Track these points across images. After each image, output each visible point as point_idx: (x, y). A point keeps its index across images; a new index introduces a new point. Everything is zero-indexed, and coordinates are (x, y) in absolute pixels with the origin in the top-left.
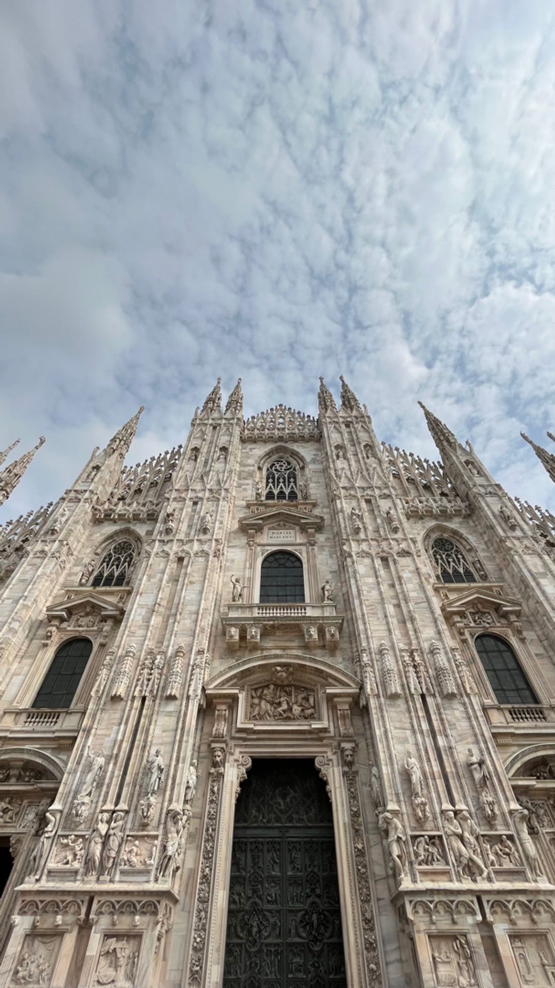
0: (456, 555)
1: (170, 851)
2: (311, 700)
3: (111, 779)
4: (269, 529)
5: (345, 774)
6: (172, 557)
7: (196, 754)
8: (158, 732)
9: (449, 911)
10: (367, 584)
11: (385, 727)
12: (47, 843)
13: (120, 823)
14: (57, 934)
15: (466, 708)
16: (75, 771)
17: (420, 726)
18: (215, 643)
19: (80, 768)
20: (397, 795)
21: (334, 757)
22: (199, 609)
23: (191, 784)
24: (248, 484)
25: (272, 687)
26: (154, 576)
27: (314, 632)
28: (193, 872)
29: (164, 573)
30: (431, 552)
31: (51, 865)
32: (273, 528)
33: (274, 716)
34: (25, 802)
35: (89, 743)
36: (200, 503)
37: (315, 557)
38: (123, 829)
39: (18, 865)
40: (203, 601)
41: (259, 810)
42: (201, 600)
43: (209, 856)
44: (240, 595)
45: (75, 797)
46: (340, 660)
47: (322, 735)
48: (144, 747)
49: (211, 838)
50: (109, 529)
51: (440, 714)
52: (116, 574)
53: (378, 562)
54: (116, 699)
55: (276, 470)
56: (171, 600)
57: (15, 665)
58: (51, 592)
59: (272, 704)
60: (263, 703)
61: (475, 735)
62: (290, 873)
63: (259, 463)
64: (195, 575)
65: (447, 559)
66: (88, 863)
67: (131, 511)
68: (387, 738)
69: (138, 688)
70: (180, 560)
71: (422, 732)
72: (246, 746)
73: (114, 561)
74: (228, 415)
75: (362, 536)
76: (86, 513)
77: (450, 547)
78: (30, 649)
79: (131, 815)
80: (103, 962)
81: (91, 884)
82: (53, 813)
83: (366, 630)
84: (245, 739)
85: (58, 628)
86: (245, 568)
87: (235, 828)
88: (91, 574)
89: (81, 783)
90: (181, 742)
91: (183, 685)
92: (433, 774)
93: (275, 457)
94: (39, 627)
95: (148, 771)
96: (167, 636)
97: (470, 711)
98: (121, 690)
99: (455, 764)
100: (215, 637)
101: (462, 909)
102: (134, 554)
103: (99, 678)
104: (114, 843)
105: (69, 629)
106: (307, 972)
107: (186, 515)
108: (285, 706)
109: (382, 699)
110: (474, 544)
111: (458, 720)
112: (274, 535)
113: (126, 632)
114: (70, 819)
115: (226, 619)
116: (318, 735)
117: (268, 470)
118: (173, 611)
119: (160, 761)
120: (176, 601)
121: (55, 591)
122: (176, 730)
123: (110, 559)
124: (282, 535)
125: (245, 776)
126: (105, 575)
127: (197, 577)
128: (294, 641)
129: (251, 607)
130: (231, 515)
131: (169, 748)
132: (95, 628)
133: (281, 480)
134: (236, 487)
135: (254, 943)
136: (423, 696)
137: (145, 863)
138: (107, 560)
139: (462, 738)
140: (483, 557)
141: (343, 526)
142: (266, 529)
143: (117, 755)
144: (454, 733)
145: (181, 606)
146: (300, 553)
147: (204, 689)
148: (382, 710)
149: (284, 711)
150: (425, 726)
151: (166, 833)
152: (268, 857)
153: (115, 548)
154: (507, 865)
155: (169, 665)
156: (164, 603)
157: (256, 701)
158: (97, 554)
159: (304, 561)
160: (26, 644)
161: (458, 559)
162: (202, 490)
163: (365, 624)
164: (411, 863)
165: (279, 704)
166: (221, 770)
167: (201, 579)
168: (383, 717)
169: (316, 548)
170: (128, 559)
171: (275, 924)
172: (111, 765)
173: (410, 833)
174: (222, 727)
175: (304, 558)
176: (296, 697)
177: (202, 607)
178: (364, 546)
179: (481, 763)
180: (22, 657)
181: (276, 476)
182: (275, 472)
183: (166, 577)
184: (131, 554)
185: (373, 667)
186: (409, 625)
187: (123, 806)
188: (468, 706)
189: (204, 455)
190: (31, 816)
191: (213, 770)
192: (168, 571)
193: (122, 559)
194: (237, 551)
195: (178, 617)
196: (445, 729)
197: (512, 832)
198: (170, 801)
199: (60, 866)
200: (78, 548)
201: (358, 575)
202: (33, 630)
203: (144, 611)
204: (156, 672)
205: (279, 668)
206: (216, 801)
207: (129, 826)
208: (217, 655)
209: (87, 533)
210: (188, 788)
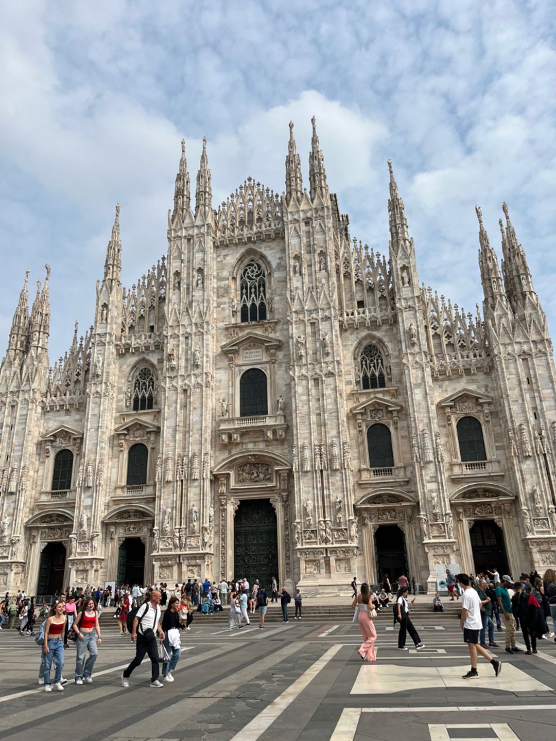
0: (377, 360)
1: (206, 541)
2: (270, 470)
3: (176, 516)
4: (244, 350)
5: (283, 505)
6: (179, 390)
7: (213, 501)
8: (192, 495)
9: (314, 554)
10: (301, 401)
11: (300, 486)
12: (157, 541)
13: (184, 532)
14: (171, 566)
15: (342, 475)
16: (159, 514)
17: (317, 485)
18: (215, 442)
19: (161, 513)
20: (301, 516)
21: (279, 498)
22: (202, 427)
23: (211, 515)
24: (225, 303)
25: (248, 465)
26: (171, 406)
27: (270, 434)
28: (218, 545)
29: (177, 403)
30: (359, 360)
31: (161, 547)
32: (246, 349)
33: (251, 480)
34: (141, 525)
35: (162, 503)
36: (190, 338)
37: (275, 373)
38: (185, 534)
39: (147, 546)
40: (203, 422)
41: (246, 519)
42: (202, 421)
43: (224, 540)
44: (227, 411)
45: (162, 525)
46: (286, 447)
47: (273, 488)
48: (187, 503)
49: (224, 533)
50: (132, 360)
51: (328, 479)
52: (147, 396)
53: (311, 383)
54: (168, 482)
55: (248, 277)
56: (185, 421)
57: (110, 463)
58: (112, 416)
59: (249, 474)
60: (244, 473)
61: (343, 488)
62: (261, 542)
63: (233, 275)
64: (196, 402)
65: (370, 364)
66: (175, 546)
67: (142, 344)
68: (300, 492)
69: (178, 476)
70: (185, 391)
71: (317, 488)
72: (236, 496)
73: (142, 386)
74: (198, 222)
75: (304, 361)
76: (113, 353)
77: (375, 352)
78: (114, 453)
79: (188, 529)
80: (189, 573)
81: (178, 552)
82: (156, 530)
83: (297, 433)
84: (236, 493)
85: (125, 440)
86: (229, 387)
87: (235, 528)
88: (130, 398)
89: (164, 519)
90: (203, 499)
91: (200, 472)
92: (318, 506)
93: (246, 261)
94: (113, 440)
95: (191, 513)
96: (187, 445)
97: (344, 477)
98: (170, 478)
99: (330, 502)
100: (215, 438)
101: (319, 553)
102: (154, 379)
103: (157, 472)
104: (183, 539)
105: (131, 439)
106: (267, 571)
107: (183, 351)
108: (255, 475)
109: (300, 473)
110: (391, 352)
111: (337, 481)
112: (248, 355)
113: (164, 445)
114: (163, 532)
115: (219, 431)
116: (272, 489)
117: (242, 278)
118: (187, 429)
119: (195, 508)
120: (188, 423)
121: (114, 415)
122: (200, 494)
123: (139, 384)
124: (253, 354)
125: (237, 508)
126: (140, 397)
127: (197, 405)
128: (260, 437)
129: (233, 420)
130: (215, 339)
131: (198, 502)
132: (146, 438)
133: (253, 290)
134: (216, 307)
135: (247, 564)
136: (321, 471)
137: (196, 545)
138: (137, 385)
139: (337, 490)
140: (393, 363)
141: (291, 352)
142: (241, 350)
143: (176, 507)
144: (333, 488)
145: (191, 426)
146: (265, 370)
147: (211, 472)
148: (299, 479)
149: (255, 477)
150: (319, 485)
151: (203, 535)
152: (252, 537)
153: (140, 374)
154: (342, 538)
155: (191, 462)
156: (181, 424)
157: (241, 472)
158: (129, 381)
159: (268, 377)
160: (111, 451)
161: (378, 363)
162: (190, 324)
163: (297, 430)
164: (302, 540)
165: (253, 473)
166: (225, 507)
167: (200, 405)
168: (299, 482)
169: (276, 365)
170: (151, 383)
171: (254, 559)
172: (174, 512)
173: (303, 529)
174: (223, 489)
175: (268, 373)
176: (262, 469)
177: (203, 425)
178: (304, 371)
179: (340, 502)
180: (112, 458)
181: (249, 284)
182: (248, 280)
183: (178, 406)
184: (152, 379)
185: (298, 456)
186: (323, 429)
187: (183, 526)
188: (344, 474)
189: (185, 281)
190: (146, 530)
191: (221, 508)
192: (179, 401)
193: (147, 383)
194: (222, 371)
195: (191, 433)
196: (329, 487)
197: (347, 527)
198: (203, 523)
199: (164, 547)
200: (116, 380)
201: (297, 395)
202: (111, 442)
203: (171, 431)
204: (185, 467)
205: (250, 457)
206: (225, 519)
207: (188, 533)
208: (217, 449)
209: (117, 366)
210: (210, 517)
